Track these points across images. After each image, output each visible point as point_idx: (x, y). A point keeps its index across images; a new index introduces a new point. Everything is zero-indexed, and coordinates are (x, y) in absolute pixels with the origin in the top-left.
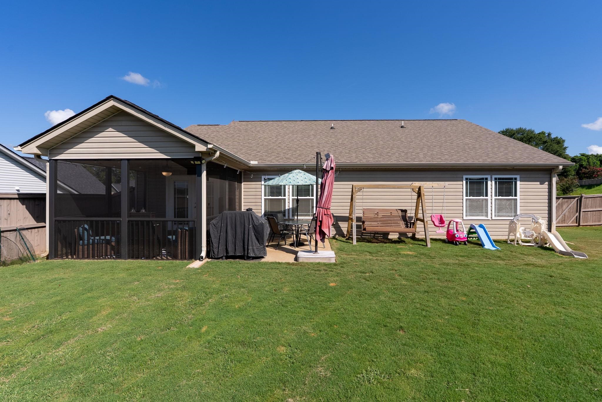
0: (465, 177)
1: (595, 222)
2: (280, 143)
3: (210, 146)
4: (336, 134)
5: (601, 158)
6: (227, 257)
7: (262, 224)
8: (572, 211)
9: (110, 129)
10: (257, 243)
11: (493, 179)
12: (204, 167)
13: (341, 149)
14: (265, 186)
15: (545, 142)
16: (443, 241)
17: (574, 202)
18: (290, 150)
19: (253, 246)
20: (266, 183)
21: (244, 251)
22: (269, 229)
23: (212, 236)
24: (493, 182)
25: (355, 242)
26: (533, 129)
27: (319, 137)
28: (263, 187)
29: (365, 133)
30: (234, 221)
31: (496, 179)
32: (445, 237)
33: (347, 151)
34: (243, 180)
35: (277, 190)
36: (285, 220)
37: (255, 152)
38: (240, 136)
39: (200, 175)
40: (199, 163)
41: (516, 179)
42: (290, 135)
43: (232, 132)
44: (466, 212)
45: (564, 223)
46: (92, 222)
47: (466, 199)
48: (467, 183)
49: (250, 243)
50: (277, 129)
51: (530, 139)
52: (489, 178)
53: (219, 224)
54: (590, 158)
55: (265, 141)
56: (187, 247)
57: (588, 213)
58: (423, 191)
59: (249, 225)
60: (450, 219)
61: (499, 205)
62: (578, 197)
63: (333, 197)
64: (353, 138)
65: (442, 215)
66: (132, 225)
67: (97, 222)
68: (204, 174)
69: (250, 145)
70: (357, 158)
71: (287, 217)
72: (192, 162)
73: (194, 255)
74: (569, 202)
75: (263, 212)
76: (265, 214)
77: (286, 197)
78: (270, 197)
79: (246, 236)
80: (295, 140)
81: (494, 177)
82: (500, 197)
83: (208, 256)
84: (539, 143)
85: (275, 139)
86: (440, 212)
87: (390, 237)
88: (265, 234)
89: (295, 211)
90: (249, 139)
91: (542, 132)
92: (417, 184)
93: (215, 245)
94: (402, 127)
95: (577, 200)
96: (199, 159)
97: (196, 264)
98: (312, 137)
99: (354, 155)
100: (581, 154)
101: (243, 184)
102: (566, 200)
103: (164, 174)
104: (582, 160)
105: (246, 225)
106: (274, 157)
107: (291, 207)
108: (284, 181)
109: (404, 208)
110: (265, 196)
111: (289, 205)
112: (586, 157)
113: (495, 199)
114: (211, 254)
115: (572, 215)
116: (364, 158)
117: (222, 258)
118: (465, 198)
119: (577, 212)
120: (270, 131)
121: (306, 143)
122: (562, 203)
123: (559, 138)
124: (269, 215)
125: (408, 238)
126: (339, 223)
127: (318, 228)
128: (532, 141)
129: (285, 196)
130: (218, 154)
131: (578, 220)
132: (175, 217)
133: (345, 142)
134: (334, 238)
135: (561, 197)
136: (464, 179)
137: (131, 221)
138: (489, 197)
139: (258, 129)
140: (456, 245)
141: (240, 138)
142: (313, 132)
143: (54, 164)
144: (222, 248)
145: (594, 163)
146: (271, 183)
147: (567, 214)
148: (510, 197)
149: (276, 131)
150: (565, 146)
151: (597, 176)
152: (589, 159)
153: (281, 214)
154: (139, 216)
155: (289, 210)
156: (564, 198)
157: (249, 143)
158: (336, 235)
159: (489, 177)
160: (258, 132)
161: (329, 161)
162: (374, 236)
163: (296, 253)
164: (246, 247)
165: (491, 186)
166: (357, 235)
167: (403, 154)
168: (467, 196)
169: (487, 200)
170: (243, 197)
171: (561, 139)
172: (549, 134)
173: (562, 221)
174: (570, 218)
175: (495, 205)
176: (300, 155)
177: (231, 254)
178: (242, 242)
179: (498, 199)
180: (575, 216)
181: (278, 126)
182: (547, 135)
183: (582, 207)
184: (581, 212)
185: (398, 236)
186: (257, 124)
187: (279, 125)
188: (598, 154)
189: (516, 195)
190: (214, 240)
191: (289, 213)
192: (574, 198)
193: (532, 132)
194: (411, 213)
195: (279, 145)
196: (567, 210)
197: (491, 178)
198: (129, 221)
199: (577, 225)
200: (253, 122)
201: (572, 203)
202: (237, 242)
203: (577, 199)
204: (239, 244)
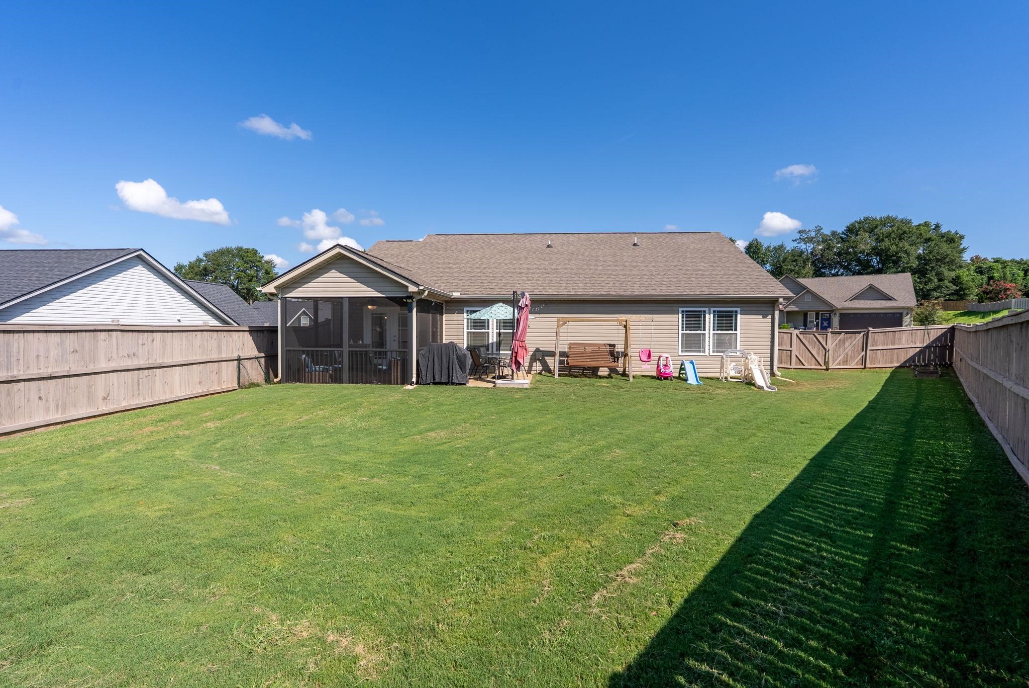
0: (681, 310)
1: (886, 363)
2: (485, 269)
3: (421, 288)
4: (551, 255)
5: (1026, 266)
6: (435, 383)
7: (465, 355)
8: (856, 349)
9: (333, 271)
10: (460, 371)
11: (712, 312)
12: (414, 304)
13: (552, 277)
14: (468, 319)
15: (929, 240)
16: (653, 377)
17: (859, 338)
18: (495, 278)
19: (456, 374)
20: (469, 317)
21: (449, 378)
22: (471, 360)
23: (421, 364)
24: (712, 315)
25: (556, 376)
26: (909, 218)
27: (531, 259)
28: (466, 320)
29: (587, 254)
30: (440, 352)
31: (714, 312)
32: (655, 374)
33: (558, 280)
34: (444, 312)
35: (480, 324)
36: (489, 354)
37: (457, 280)
38: (438, 258)
39: (411, 311)
40: (411, 301)
41: (736, 312)
42: (498, 256)
43: (429, 252)
44: (682, 348)
45: (846, 365)
46: (308, 351)
47: (683, 334)
48: (683, 316)
49: (454, 370)
50: (482, 248)
51: (902, 234)
52: (707, 312)
53: (427, 354)
54: (1007, 265)
55: (469, 265)
56: (399, 374)
57: (876, 353)
58: (631, 325)
59: (453, 355)
60: (659, 355)
61: (718, 340)
62: (865, 331)
63: (528, 330)
64: (570, 261)
65: (652, 350)
66: (352, 354)
67: (312, 351)
68: (415, 310)
69: (452, 272)
70: (566, 288)
71: (490, 352)
72: (405, 300)
73: (405, 380)
74: (853, 337)
75: (465, 346)
76: (468, 348)
77: (490, 331)
78: (473, 331)
79: (451, 365)
80: (502, 265)
81: (712, 309)
82: (719, 332)
83: (417, 383)
84: (917, 241)
85: (480, 263)
86: (648, 347)
87: (600, 373)
88: (467, 365)
89: (499, 344)
90: (449, 263)
91: (925, 223)
92: (624, 317)
93: (424, 373)
94: (635, 245)
95: (864, 335)
96: (411, 297)
97: (409, 387)
98: (523, 259)
99: (564, 285)
100: (993, 259)
101: (444, 316)
102: (849, 335)
103: (370, 307)
104: (994, 269)
105: (451, 355)
106: (477, 287)
107: (495, 340)
108: (486, 315)
109: (612, 343)
110: (468, 329)
111: (493, 339)
112: (1002, 263)
113: (714, 334)
114: (420, 380)
115: (856, 355)
116: (573, 289)
117: (429, 384)
118: (681, 332)
119: (863, 351)
120: (474, 251)
121: (515, 269)
122: (844, 339)
123: (953, 232)
124: (472, 349)
125: (619, 374)
126: (546, 358)
127: (514, 358)
128: (906, 238)
129: (488, 329)
130: (426, 293)
131: (864, 360)
132: (399, 348)
133: (559, 267)
134: (540, 373)
135: (843, 332)
136: (680, 311)
137: (352, 351)
138: (707, 332)
139: (460, 247)
140: (661, 380)
141: (439, 261)
142: (524, 253)
143: (285, 301)
144: (430, 375)
145: (1014, 275)
146: (474, 316)
147: (850, 353)
148: (730, 332)
149: (482, 250)
150: (962, 247)
151: (1004, 297)
152: (1005, 267)
153: (484, 348)
154: (356, 347)
155: (492, 343)
156: (846, 333)
157: (450, 268)
158: (542, 371)
159: (707, 309)
160: (460, 251)
161: (524, 299)
162: (583, 372)
163: (494, 382)
164: (451, 374)
165: (709, 319)
166: (559, 371)
167: (617, 284)
168: (683, 330)
169: (704, 334)
170: (444, 329)
171: (957, 234)
172: (937, 226)
173: (843, 362)
174: (853, 358)
175: (713, 340)
176: (505, 285)
177: (437, 380)
178: (447, 370)
179: (717, 334)
180: (861, 356)
181: (484, 243)
182: (933, 227)
183: (869, 345)
184: (868, 351)
185: (608, 373)
186: (458, 240)
187: (485, 241)
188: (1022, 260)
189: (736, 330)
190: (423, 369)
191: (493, 347)
192: (860, 333)
193: (907, 222)
194: (620, 348)
195: (484, 271)
196: (850, 347)
197: (710, 311)
198: (349, 351)
199: (863, 367)
200: (453, 236)
201: (857, 339)
202: (443, 370)
203: (863, 333)
204: (445, 372)
